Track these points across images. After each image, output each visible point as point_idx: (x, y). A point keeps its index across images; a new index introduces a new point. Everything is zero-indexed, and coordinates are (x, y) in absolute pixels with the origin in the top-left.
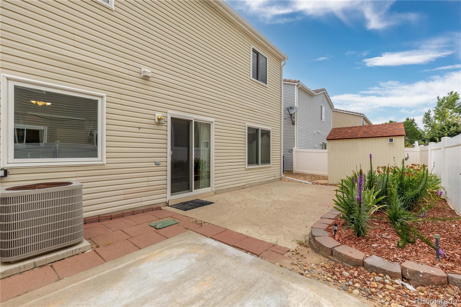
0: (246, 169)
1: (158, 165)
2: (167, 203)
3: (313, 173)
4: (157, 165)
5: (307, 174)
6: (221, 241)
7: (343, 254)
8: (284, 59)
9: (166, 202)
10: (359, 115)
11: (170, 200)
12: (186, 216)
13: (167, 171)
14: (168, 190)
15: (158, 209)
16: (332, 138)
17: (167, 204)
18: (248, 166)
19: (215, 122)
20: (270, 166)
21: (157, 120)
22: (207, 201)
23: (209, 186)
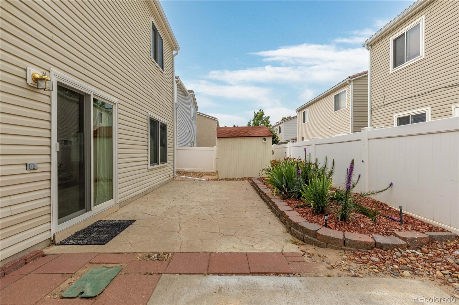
0: (149, 169)
1: (34, 169)
2: (52, 239)
3: (194, 170)
4: (31, 169)
5: (189, 171)
6: (229, 274)
7: (358, 241)
8: (176, 48)
9: (50, 239)
10: (214, 119)
11: (58, 233)
12: (119, 253)
13: (50, 180)
14: (54, 216)
15: (36, 257)
16: (221, 136)
17: (52, 242)
18: (151, 166)
19: (118, 104)
20: (166, 165)
21: (30, 81)
22: (121, 221)
23: (111, 197)
